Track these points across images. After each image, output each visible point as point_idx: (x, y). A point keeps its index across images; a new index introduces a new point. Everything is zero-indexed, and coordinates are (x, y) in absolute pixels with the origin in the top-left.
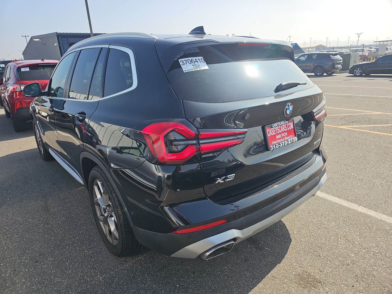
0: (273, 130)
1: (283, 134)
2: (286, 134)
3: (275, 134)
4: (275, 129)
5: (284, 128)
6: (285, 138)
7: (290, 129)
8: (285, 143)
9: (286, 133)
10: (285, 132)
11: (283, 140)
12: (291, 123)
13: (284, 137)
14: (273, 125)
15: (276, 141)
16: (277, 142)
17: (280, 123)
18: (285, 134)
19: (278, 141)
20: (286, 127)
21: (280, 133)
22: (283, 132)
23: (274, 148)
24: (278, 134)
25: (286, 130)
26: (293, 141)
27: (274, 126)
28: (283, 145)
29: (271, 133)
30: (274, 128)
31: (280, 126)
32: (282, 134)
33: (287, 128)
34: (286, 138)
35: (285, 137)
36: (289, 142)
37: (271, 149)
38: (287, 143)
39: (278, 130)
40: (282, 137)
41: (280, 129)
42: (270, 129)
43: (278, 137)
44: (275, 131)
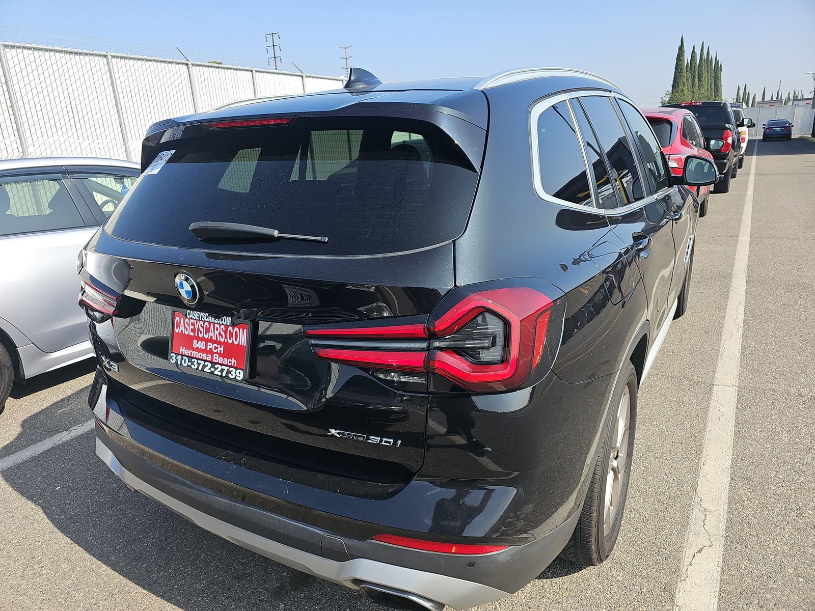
0: (189, 325)
1: (210, 346)
2: (219, 349)
3: (192, 334)
4: (193, 324)
5: (217, 333)
7: (236, 343)
8: (204, 366)
9: (221, 347)
10: (218, 342)
11: (207, 357)
12: (241, 330)
13: (211, 352)
15: (190, 351)
16: (191, 353)
17: (207, 317)
18: (216, 348)
19: (195, 354)
20: (223, 333)
21: (207, 341)
22: (210, 340)
23: (177, 360)
24: (198, 339)
25: (221, 340)
26: (230, 376)
27: (191, 316)
28: (198, 366)
29: (182, 328)
30: (192, 321)
31: (207, 324)
32: (209, 344)
33: (226, 337)
34: (216, 358)
35: (215, 355)
36: (216, 369)
38: (210, 369)
39: (201, 329)
40: (208, 349)
41: (208, 331)
42: (182, 319)
43: (197, 344)
44: (192, 327)
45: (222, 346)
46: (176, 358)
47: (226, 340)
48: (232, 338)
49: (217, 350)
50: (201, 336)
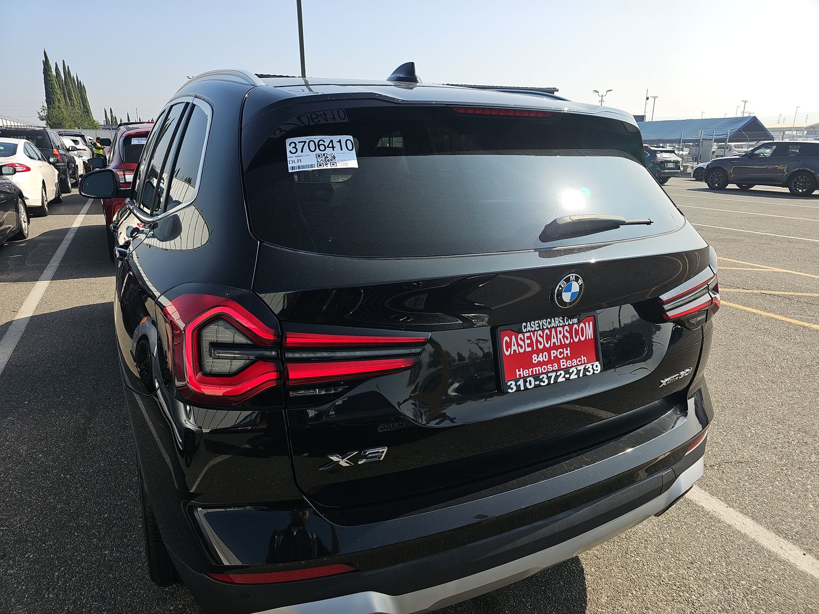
0: (524, 341)
1: (554, 353)
2: (565, 352)
3: (529, 349)
4: (529, 338)
5: (560, 336)
6: (562, 364)
7: (583, 339)
8: (557, 377)
9: (567, 350)
10: (563, 346)
11: (552, 366)
12: (587, 323)
13: (557, 360)
14: (526, 327)
15: (530, 370)
16: (532, 371)
17: (550, 323)
18: (561, 353)
19: (537, 370)
20: (567, 334)
21: (548, 350)
22: (555, 347)
23: (518, 387)
24: (538, 352)
25: (567, 342)
26: (588, 373)
27: (529, 328)
28: (549, 381)
29: (514, 348)
30: (527, 335)
31: (547, 331)
32: (552, 352)
33: (572, 337)
34: (564, 364)
35: (561, 361)
36: (570, 374)
37: (510, 391)
38: (564, 377)
39: (540, 339)
40: (552, 358)
41: (549, 338)
42: (513, 336)
43: (537, 358)
44: (529, 341)
45: (569, 348)
46: (516, 385)
47: (572, 340)
48: (578, 336)
49: (563, 355)
50: (541, 347)
